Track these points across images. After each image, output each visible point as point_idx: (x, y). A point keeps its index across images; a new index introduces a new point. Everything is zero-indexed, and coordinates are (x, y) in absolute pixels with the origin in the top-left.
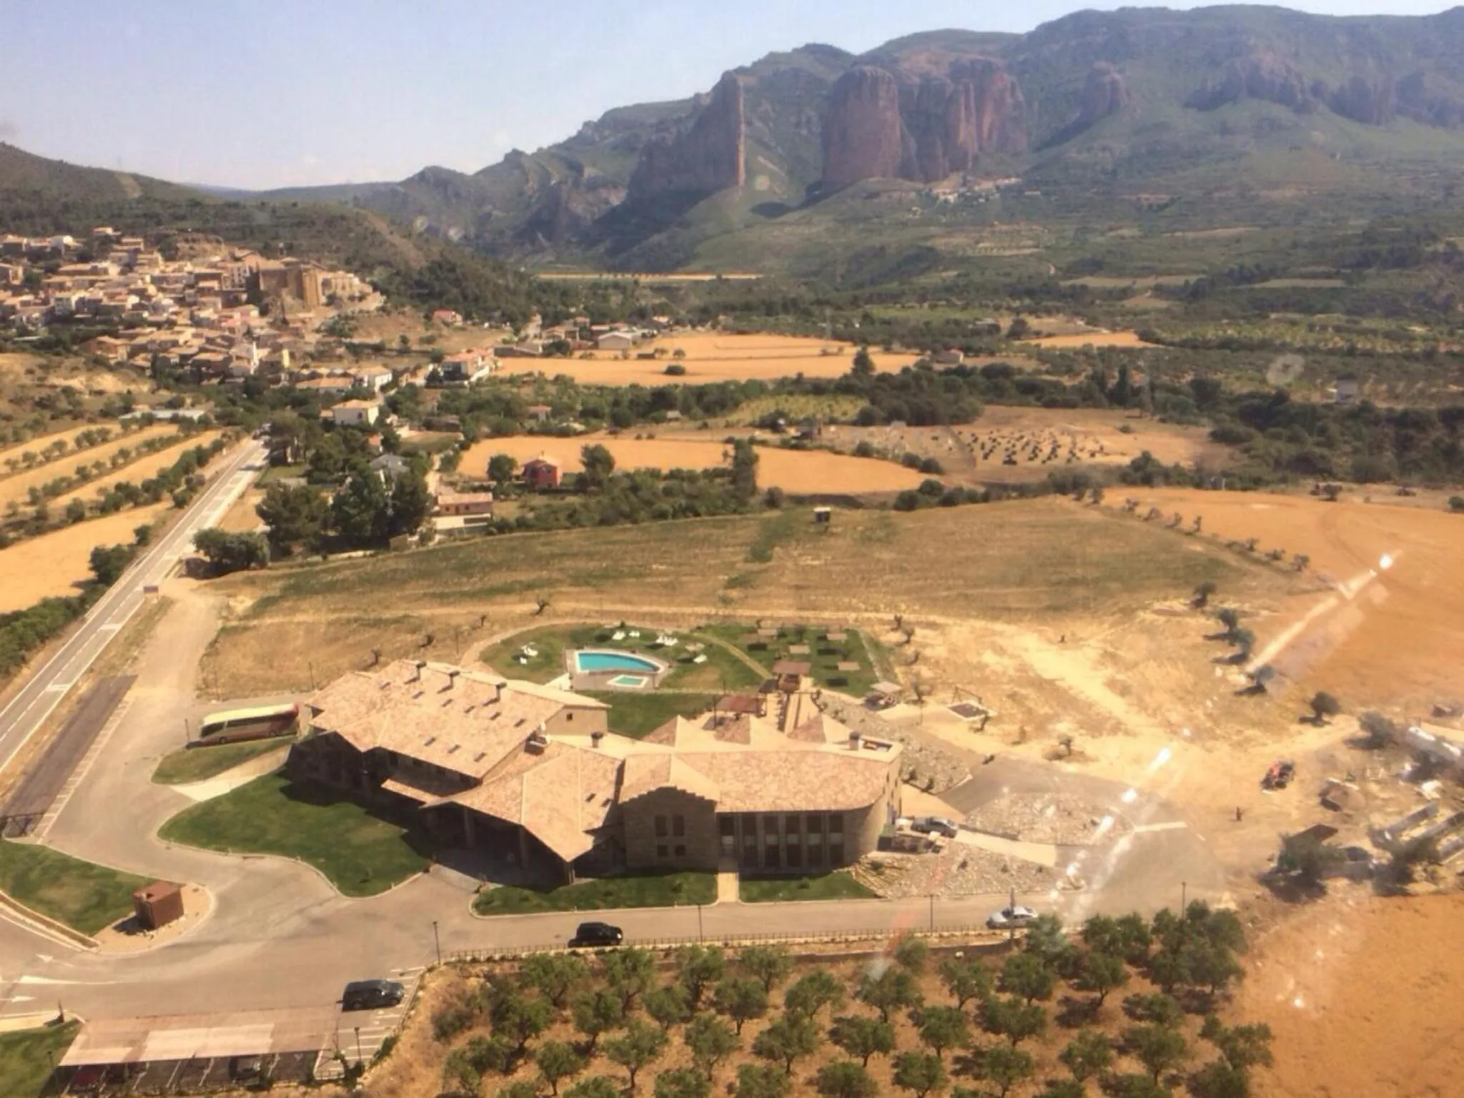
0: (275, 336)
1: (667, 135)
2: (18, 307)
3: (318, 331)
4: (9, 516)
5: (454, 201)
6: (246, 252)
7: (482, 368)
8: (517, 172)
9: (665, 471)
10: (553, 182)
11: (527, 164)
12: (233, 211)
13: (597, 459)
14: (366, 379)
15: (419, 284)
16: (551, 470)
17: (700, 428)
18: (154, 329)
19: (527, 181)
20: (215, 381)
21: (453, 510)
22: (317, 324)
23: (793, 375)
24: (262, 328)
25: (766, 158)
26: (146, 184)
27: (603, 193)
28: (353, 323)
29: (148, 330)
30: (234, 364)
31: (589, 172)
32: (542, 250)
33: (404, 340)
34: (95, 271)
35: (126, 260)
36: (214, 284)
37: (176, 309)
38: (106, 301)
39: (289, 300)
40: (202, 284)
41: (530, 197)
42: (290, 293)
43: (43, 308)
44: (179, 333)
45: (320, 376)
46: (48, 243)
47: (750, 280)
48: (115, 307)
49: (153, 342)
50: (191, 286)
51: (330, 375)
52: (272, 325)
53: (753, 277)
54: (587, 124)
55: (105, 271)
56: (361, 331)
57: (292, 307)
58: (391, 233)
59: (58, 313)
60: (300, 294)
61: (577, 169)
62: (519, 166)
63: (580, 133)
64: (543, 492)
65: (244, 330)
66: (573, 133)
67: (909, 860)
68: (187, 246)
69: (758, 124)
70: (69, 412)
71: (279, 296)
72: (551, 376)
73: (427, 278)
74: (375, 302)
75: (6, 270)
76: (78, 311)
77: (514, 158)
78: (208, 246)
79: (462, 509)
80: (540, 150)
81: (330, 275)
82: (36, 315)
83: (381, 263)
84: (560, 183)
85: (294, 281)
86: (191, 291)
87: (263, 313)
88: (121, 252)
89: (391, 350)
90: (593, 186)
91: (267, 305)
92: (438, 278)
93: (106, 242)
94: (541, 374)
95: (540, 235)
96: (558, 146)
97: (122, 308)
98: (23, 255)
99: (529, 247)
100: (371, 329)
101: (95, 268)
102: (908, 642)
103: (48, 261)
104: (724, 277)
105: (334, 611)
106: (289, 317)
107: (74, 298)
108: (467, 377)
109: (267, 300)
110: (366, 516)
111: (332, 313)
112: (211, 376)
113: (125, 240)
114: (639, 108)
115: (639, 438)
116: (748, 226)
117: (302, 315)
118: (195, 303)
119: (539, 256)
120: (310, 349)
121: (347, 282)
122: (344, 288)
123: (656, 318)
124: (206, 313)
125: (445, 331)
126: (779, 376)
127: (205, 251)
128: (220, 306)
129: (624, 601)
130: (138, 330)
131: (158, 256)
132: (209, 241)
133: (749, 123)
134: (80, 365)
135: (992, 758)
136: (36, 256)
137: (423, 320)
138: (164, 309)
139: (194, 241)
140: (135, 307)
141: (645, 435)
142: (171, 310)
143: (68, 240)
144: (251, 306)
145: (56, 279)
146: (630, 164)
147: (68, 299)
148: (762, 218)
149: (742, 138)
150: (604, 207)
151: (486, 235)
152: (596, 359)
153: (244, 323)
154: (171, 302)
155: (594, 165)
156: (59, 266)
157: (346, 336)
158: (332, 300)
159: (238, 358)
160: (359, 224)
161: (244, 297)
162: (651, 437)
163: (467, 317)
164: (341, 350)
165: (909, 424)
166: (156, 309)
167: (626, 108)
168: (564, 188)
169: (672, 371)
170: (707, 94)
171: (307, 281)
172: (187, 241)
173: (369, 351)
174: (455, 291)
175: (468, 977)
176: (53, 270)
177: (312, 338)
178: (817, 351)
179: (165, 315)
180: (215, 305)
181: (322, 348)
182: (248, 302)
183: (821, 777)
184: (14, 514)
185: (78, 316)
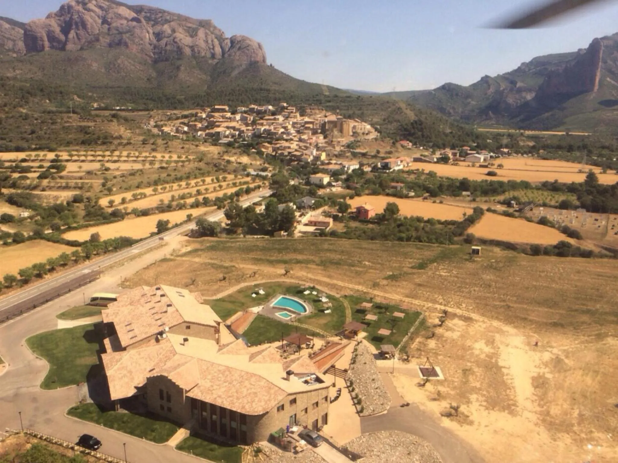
0: (326, 147)
1: (560, 68)
2: (245, 131)
3: (343, 146)
4: (160, 204)
5: (455, 97)
6: (330, 113)
7: (399, 165)
8: (485, 85)
9: (426, 219)
10: (502, 89)
11: (491, 82)
12: (349, 99)
13: (392, 209)
14: (347, 166)
15: (406, 130)
16: (367, 211)
17: (471, 201)
18: (285, 142)
19: (489, 89)
20: (296, 163)
21: (313, 224)
22: (344, 143)
23: (552, 180)
24: (322, 143)
25: (611, 78)
26: (330, 88)
27: (524, 94)
28: (360, 144)
29: (283, 142)
30: (304, 156)
31: (519, 85)
32: (490, 119)
33: (378, 152)
34: (275, 119)
35: (287, 116)
36: (311, 126)
37: (295, 134)
38: (273, 131)
39: (336, 132)
40: (307, 126)
41: (490, 96)
42: (338, 130)
43: (253, 132)
44: (292, 143)
45: (331, 164)
46: (263, 108)
47: (584, 135)
48: (275, 133)
49: (281, 146)
50: (303, 126)
51: (336, 164)
52: (326, 142)
53: (586, 134)
54: (523, 64)
55: (278, 119)
56: (362, 147)
57: (337, 135)
58: (407, 109)
59: (257, 134)
60: (341, 131)
61: (513, 83)
62: (487, 82)
63: (519, 68)
64: (361, 221)
65: (315, 144)
66: (516, 68)
67: (277, 453)
68: (309, 111)
69: (610, 62)
70: (222, 169)
71: (332, 131)
72: (427, 171)
73: (409, 127)
74: (374, 135)
75: (247, 117)
76: (263, 133)
77: (485, 80)
78: (317, 111)
79: (317, 224)
80: (498, 75)
81: (356, 124)
82: (250, 134)
83: (395, 121)
84: (504, 90)
85: (338, 125)
86: (302, 128)
87: (325, 138)
88: (286, 113)
89: (369, 155)
90: (520, 90)
91: (327, 135)
92: (414, 128)
93: (283, 108)
94: (423, 170)
95: (490, 112)
96: (508, 73)
97: (277, 133)
98: (254, 112)
99: (484, 117)
100: (366, 147)
101: (275, 118)
102: (440, 326)
103: (261, 114)
104: (570, 133)
105: (211, 259)
106: (334, 140)
107: (263, 129)
108: (390, 169)
109: (328, 133)
110: (266, 221)
111: (352, 139)
112: (294, 161)
113: (289, 108)
114: (550, 56)
115: (434, 202)
116: (595, 110)
117: (339, 140)
118: (302, 133)
119: (489, 121)
120: (336, 153)
121: (363, 127)
122: (361, 129)
123: (502, 150)
124: (305, 137)
125: (400, 149)
126: (544, 180)
127: (315, 113)
128: (310, 134)
129: (330, 277)
130: (279, 142)
131: (298, 114)
132: (319, 109)
133: (605, 62)
134: (238, 152)
135: (408, 405)
136: (259, 113)
137: (391, 144)
138: (291, 134)
139: (313, 109)
140: (283, 133)
141: (438, 201)
142: (293, 135)
143: (270, 107)
144: (321, 135)
145: (261, 121)
146: (540, 81)
147: (261, 129)
148: (603, 107)
149: (599, 70)
150: (523, 100)
151: (466, 112)
152: (459, 166)
153: (316, 141)
154: (294, 132)
155: (523, 82)
156: (264, 117)
157: (353, 149)
158: (355, 134)
159: (306, 154)
160: (393, 105)
161: (319, 131)
162: (441, 202)
163: (415, 144)
164: (349, 154)
165: (588, 211)
166: (289, 134)
167: (544, 57)
168: (506, 91)
169: (490, 174)
170: (585, 49)
171: (345, 126)
172: (310, 109)
173: (360, 155)
174: (420, 133)
175: (28, 443)
176: (262, 118)
177: (338, 149)
178: (577, 170)
179: (291, 137)
180: (309, 133)
181: (340, 153)
182: (321, 133)
183: (249, 391)
184: (162, 204)
185: (263, 135)
